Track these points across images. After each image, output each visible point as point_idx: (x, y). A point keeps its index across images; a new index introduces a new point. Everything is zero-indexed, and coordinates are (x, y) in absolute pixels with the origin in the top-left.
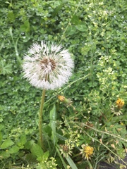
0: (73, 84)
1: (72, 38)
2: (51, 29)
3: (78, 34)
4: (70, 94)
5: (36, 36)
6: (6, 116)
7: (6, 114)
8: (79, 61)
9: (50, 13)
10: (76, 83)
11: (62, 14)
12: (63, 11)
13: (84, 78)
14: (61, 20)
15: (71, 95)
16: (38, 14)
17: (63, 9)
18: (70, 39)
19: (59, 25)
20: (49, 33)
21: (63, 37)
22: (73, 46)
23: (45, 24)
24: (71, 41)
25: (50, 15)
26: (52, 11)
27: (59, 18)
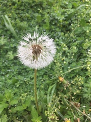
0: (73, 70)
1: (79, 36)
2: (64, 29)
3: (84, 33)
4: (69, 77)
6: (22, 84)
7: (22, 82)
8: (81, 53)
10: (76, 70)
11: (74, 18)
12: (76, 16)
13: (82, 67)
14: (73, 23)
15: (70, 79)
16: (56, 18)
17: (76, 15)
18: (77, 36)
19: (70, 26)
20: (62, 31)
21: (72, 35)
22: (79, 41)
23: (60, 25)
24: (78, 38)
25: (65, 19)
26: (67, 16)
27: (72, 21)
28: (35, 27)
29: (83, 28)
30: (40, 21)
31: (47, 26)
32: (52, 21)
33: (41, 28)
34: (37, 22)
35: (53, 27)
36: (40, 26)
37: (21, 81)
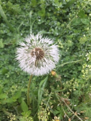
0: (66, 65)
1: (76, 28)
2: (61, 18)
3: (81, 26)
4: (61, 71)
5: (49, 21)
8: (76, 47)
9: (64, 5)
10: (68, 64)
11: (73, 7)
12: (75, 5)
13: (76, 62)
14: (71, 12)
16: (53, 4)
17: (75, 3)
18: (74, 28)
19: (68, 16)
20: (58, 20)
21: (68, 26)
22: (75, 34)
23: (57, 13)
24: (74, 30)
25: (62, 7)
26: (65, 3)
27: (70, 10)
28: (29, 11)
29: (82, 20)
30: (35, 6)
31: (42, 13)
32: (48, 7)
33: (36, 14)
34: (32, 7)
35: (49, 14)
36: (34, 11)
37: (12, 71)
